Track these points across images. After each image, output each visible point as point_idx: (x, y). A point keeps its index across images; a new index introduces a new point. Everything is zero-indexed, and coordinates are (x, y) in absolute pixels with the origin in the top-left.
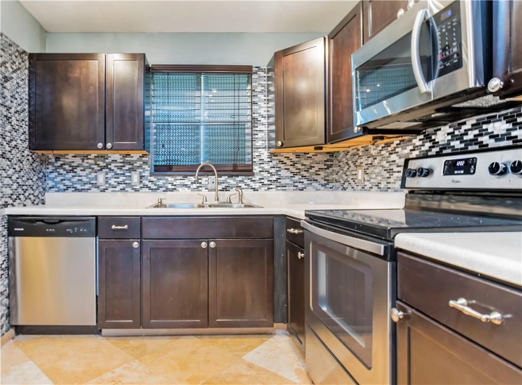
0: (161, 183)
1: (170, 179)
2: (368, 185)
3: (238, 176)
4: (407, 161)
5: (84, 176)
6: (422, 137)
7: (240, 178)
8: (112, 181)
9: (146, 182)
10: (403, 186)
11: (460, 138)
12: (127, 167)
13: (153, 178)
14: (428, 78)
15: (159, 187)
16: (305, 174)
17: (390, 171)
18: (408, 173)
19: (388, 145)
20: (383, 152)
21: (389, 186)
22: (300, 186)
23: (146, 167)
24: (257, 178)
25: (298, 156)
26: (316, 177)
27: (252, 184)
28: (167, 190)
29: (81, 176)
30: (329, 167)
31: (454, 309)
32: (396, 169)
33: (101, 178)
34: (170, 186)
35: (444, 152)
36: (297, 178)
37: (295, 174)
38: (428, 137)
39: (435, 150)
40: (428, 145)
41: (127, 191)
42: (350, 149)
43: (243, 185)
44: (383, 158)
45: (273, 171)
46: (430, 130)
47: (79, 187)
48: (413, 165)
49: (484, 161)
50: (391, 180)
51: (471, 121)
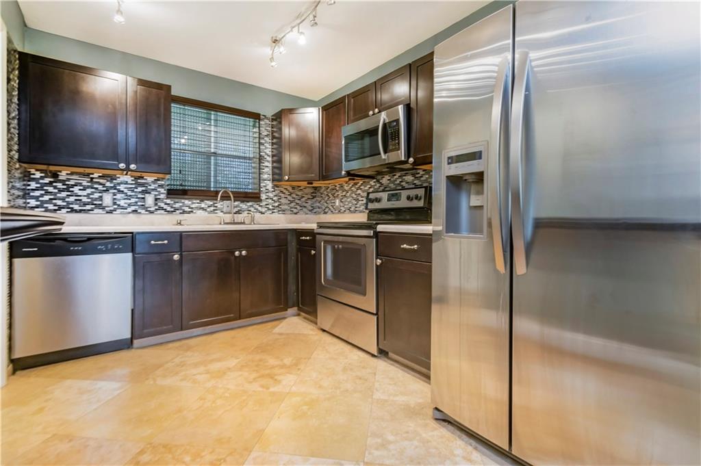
0: (177, 205)
1: (187, 202)
2: (343, 209)
3: (248, 202)
4: (368, 194)
5: (84, 196)
6: (375, 180)
7: (250, 204)
8: (122, 203)
9: (162, 205)
10: (366, 208)
11: (393, 182)
12: (140, 189)
13: (168, 201)
14: (385, 152)
15: (176, 209)
16: (298, 202)
17: (357, 200)
18: (370, 200)
19: (356, 184)
20: (353, 188)
21: (357, 209)
22: (295, 211)
23: (162, 190)
24: (263, 204)
25: (293, 188)
26: (306, 205)
27: (260, 208)
28: (184, 212)
29: (80, 196)
30: (314, 197)
31: (403, 248)
32: (361, 199)
33: (107, 199)
34: (187, 209)
35: (387, 189)
36: (293, 205)
37: (291, 202)
38: (378, 181)
39: (382, 188)
40: (378, 185)
41: (140, 213)
42: (330, 185)
43: (252, 209)
44: (353, 192)
45: (275, 198)
46: (379, 177)
47: (76, 207)
48: (372, 196)
49: (404, 194)
50: (358, 206)
51: (398, 174)
